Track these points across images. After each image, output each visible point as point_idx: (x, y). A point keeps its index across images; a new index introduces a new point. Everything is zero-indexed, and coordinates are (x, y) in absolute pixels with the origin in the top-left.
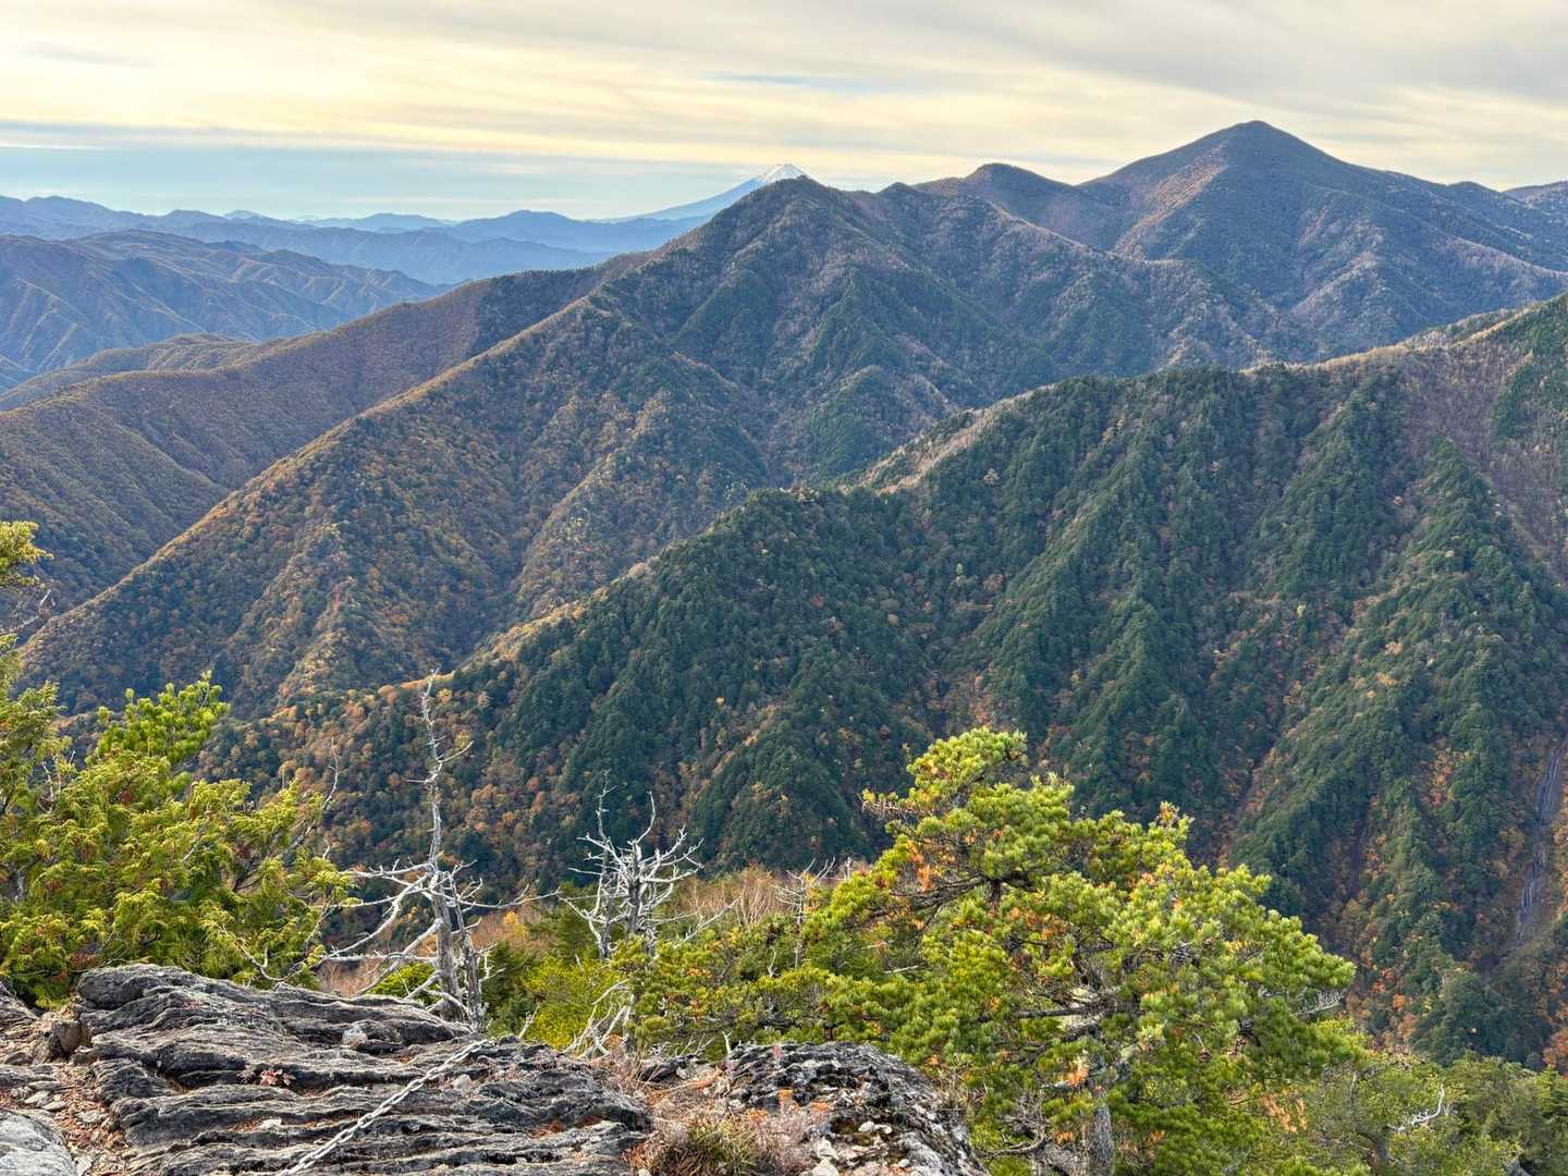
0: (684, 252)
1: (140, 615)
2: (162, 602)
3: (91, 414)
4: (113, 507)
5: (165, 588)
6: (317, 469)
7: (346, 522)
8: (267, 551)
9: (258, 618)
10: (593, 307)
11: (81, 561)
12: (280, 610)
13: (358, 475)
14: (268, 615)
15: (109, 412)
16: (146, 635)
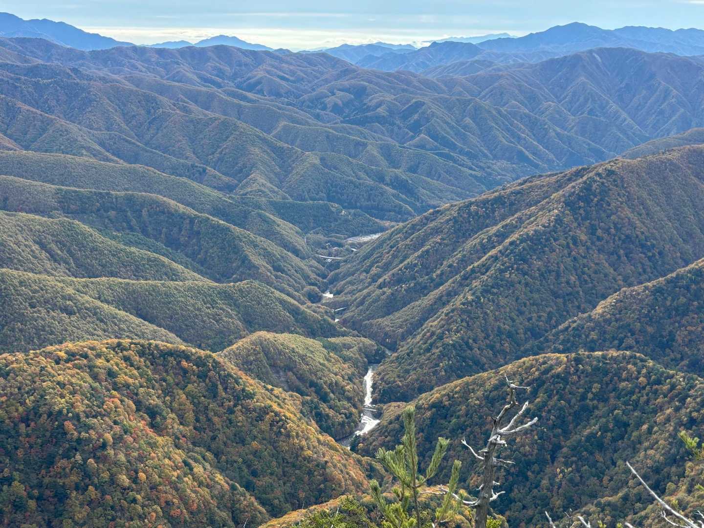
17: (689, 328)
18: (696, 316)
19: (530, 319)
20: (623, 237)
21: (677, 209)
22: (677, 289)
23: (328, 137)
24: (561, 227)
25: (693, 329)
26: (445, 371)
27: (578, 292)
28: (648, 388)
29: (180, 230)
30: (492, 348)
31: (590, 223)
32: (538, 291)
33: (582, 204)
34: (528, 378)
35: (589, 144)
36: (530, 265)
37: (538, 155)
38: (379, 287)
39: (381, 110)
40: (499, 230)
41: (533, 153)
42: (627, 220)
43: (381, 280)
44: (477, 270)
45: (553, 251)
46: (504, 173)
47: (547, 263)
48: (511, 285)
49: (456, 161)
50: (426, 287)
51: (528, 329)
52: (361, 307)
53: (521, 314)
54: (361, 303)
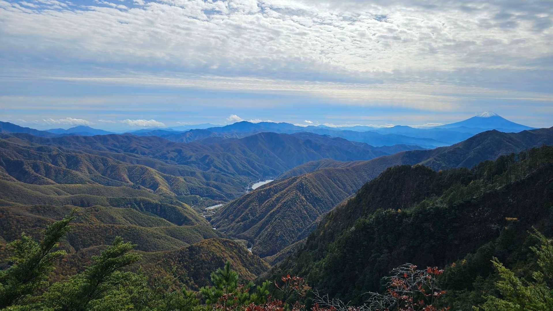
0: (459, 148)
3: (323, 176)
10: (435, 160)
11: (323, 204)
15: (327, 176)
19: (297, 226)
20: (314, 198)
23: (179, 170)
24: (298, 196)
26: (279, 245)
27: (307, 216)
29: (157, 210)
30: (289, 236)
31: (304, 195)
32: (297, 217)
33: (301, 189)
35: (269, 168)
36: (292, 209)
37: (253, 173)
38: (237, 223)
39: (193, 159)
40: (276, 199)
41: (252, 172)
42: (314, 193)
43: (237, 220)
44: (275, 212)
45: (297, 204)
46: (246, 180)
47: (297, 208)
48: (289, 216)
49: (229, 177)
50: (255, 221)
51: (297, 229)
52: (233, 230)
53: (294, 224)
54: (232, 229)
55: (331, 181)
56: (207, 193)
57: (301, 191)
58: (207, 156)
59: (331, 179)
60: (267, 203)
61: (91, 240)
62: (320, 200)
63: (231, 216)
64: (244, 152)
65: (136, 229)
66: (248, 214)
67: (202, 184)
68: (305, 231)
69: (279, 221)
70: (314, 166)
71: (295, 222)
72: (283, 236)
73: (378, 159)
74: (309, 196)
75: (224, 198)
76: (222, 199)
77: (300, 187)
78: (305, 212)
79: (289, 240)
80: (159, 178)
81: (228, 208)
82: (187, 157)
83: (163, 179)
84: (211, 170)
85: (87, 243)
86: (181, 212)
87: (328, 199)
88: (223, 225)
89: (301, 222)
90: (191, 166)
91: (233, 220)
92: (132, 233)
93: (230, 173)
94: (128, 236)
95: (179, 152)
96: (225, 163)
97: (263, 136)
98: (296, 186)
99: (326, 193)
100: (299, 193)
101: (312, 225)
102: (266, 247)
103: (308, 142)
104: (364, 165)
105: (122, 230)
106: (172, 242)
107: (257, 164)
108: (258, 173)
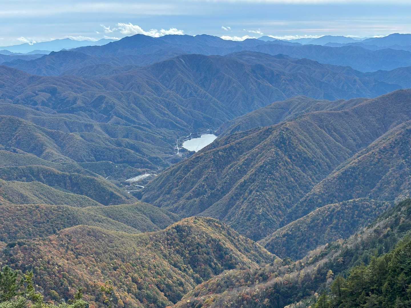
1: (347, 181)
2: (353, 178)
3: (311, 124)
4: (320, 152)
5: (353, 174)
6: (396, 144)
7: (407, 160)
8: (382, 166)
9: (381, 185)
11: (316, 166)
12: (388, 183)
13: (409, 146)
14: (384, 184)
15: (316, 124)
16: (349, 186)
17: (357, 192)
18: (358, 186)
19: (283, 200)
20: (303, 158)
21: (318, 144)
22: (348, 176)
23: (65, 123)
24: (279, 156)
25: (358, 192)
26: (264, 226)
27: (296, 186)
28: (377, 209)
30: (275, 214)
31: (288, 154)
32: (282, 187)
33: (283, 145)
34: (325, 215)
36: (274, 175)
37: (179, 123)
38: (188, 199)
39: (79, 103)
40: (244, 162)
41: (176, 123)
42: (302, 150)
43: (187, 195)
44: (247, 181)
45: (280, 168)
46: (170, 135)
47: (280, 174)
48: (271, 185)
49: (145, 131)
50: (216, 195)
51: (284, 204)
52: (185, 210)
53: (279, 198)
54: (183, 208)
55: (324, 131)
56: (121, 158)
57: (283, 148)
58: (101, 99)
59: (324, 130)
60: (230, 168)
61: (16, 225)
62: (312, 162)
63: (176, 190)
64: (157, 89)
65: (68, 209)
66: (204, 185)
67: (109, 144)
68: (297, 206)
69: (258, 193)
70: (282, 108)
71: (279, 194)
72: (267, 215)
73: (392, 95)
74: (296, 156)
75: (149, 164)
76: (146, 166)
77: (281, 142)
78: (292, 179)
79: (275, 220)
80: (42, 136)
81: (168, 179)
82: (69, 101)
83: (48, 137)
84: (112, 120)
85: (12, 230)
86: (102, 186)
87: (323, 160)
88: (165, 203)
89: (288, 194)
90: (79, 115)
91: (179, 196)
92: (64, 215)
93: (144, 125)
94: (61, 219)
95: (53, 92)
96: (133, 109)
97: (182, 60)
98: (274, 141)
99: (318, 151)
100: (280, 153)
101: (308, 197)
102: (243, 231)
103: (258, 70)
104: (370, 104)
105: (51, 211)
106: (119, 227)
107: (182, 108)
108: (185, 124)
